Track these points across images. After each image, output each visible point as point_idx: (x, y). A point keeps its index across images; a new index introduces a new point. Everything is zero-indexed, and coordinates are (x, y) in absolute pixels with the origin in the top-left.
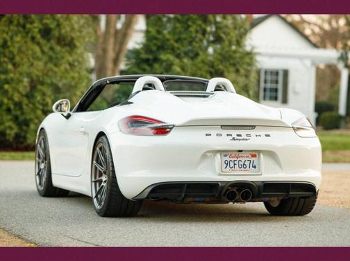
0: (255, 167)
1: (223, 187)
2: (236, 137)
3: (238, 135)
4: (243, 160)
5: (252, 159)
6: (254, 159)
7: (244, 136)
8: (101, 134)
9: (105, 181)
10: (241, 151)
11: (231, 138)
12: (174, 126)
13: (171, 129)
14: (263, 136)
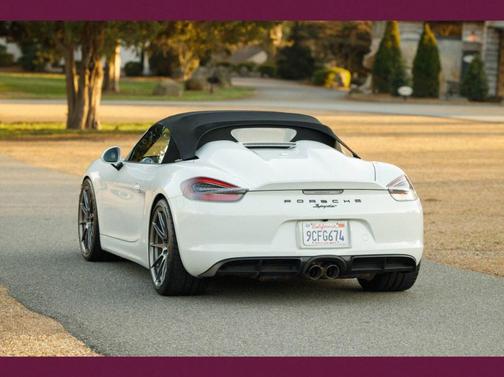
0: (343, 239)
1: (305, 263)
2: (321, 204)
3: (323, 201)
4: (329, 230)
5: (339, 229)
6: (342, 229)
7: (329, 203)
8: (160, 197)
9: (166, 251)
10: (325, 220)
11: (314, 204)
12: (247, 191)
13: (244, 194)
14: (353, 201)
